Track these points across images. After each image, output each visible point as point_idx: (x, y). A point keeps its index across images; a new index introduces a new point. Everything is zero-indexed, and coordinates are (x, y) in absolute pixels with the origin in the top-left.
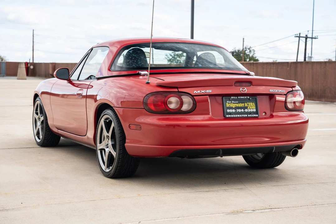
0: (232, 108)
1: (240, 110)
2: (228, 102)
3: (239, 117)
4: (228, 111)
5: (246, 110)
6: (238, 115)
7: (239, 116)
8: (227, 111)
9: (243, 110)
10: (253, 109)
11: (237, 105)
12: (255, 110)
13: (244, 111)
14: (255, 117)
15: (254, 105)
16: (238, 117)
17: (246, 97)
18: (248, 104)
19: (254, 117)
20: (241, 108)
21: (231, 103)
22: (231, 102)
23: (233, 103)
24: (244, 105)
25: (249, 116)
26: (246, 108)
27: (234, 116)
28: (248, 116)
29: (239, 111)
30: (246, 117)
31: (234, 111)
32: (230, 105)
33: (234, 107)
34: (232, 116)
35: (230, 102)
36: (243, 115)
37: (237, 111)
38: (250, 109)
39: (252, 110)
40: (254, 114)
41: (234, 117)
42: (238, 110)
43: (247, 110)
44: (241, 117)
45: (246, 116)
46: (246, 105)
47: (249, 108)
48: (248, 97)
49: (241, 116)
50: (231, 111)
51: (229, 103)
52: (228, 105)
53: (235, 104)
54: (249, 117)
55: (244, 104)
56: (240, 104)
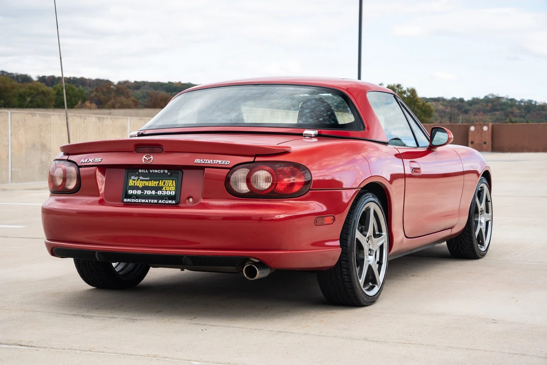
0: (137, 188)
1: (150, 191)
2: (133, 177)
3: (143, 203)
4: (130, 192)
5: (159, 193)
6: (143, 199)
7: (143, 201)
8: (127, 192)
9: (153, 192)
10: (171, 191)
11: (147, 184)
12: (173, 193)
13: (155, 194)
14: (170, 204)
15: (174, 184)
16: (141, 203)
17: (162, 171)
18: (164, 183)
19: (168, 204)
20: (151, 188)
21: (137, 180)
22: (139, 178)
23: (141, 180)
24: (158, 184)
25: (160, 201)
26: (161, 188)
27: (137, 201)
28: (158, 201)
29: (148, 193)
30: (155, 203)
31: (139, 192)
32: (134, 183)
33: (141, 186)
34: (133, 200)
35: (136, 178)
36: (150, 200)
37: (145, 193)
38: (166, 191)
39: (168, 193)
40: (169, 200)
41: (135, 202)
42: (146, 191)
43: (161, 192)
44: (147, 203)
45: (156, 201)
46: (161, 184)
47: (165, 188)
48: (166, 171)
49: (147, 201)
50: (135, 192)
51: (134, 180)
52: (131, 183)
53: (144, 182)
54: (160, 203)
55: (158, 182)
56: (153, 181)
